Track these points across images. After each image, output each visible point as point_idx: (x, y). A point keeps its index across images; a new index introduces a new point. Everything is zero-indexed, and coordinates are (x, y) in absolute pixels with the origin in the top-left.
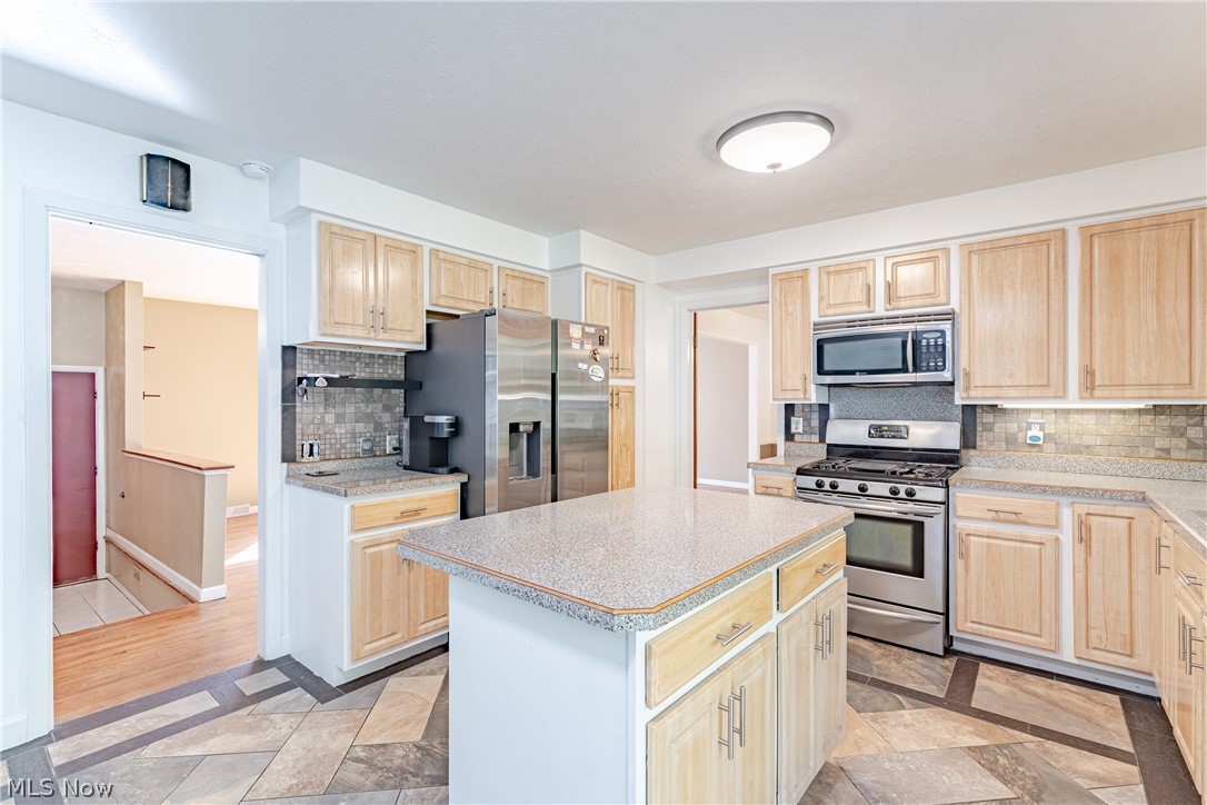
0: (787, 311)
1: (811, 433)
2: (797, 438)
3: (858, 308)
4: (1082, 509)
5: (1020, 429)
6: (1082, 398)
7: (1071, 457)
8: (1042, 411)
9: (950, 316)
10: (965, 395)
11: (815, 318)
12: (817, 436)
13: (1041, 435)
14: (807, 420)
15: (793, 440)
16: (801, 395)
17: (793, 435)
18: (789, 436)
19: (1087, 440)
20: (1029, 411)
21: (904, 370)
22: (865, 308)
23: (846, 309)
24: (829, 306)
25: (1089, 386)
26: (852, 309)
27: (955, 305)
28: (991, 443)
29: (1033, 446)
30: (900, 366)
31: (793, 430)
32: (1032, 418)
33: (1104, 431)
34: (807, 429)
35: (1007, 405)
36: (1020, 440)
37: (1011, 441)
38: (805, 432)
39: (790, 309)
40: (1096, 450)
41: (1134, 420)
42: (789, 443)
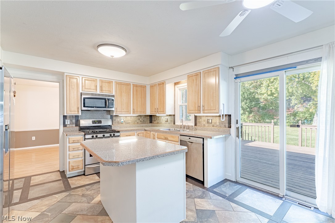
0: (72, 88)
1: (73, 124)
2: (68, 126)
3: (93, 91)
4: (138, 133)
5: (120, 120)
6: (133, 114)
7: (127, 125)
8: (123, 116)
9: (113, 96)
10: (116, 113)
11: (81, 91)
12: (75, 125)
13: (123, 121)
14: (71, 121)
15: (66, 127)
16: (77, 112)
17: (66, 125)
18: (65, 125)
19: (129, 121)
20: (121, 116)
21: (105, 107)
22: (95, 91)
23: (90, 90)
24: (85, 89)
25: (134, 112)
26: (92, 91)
27: (114, 94)
28: (115, 123)
29: (122, 123)
30: (104, 106)
31: (66, 123)
32: (122, 118)
33: (131, 120)
34: (71, 123)
35: (120, 115)
36: (120, 122)
37: (118, 123)
38: (70, 124)
39: (73, 87)
40: (130, 123)
41: (134, 118)
42: (65, 128)
